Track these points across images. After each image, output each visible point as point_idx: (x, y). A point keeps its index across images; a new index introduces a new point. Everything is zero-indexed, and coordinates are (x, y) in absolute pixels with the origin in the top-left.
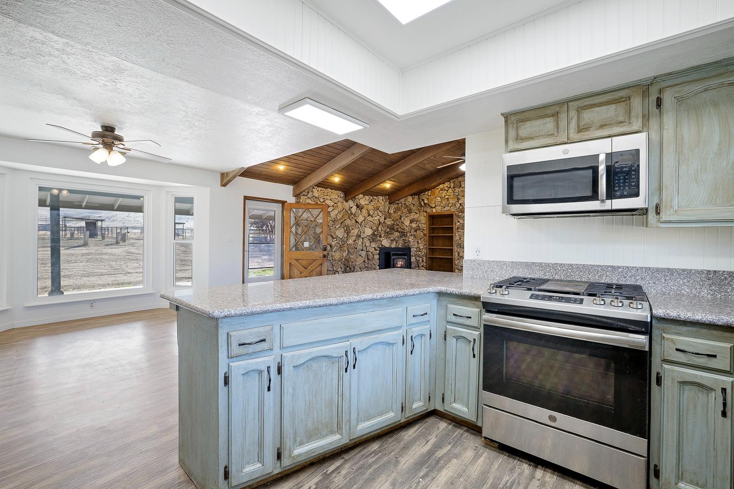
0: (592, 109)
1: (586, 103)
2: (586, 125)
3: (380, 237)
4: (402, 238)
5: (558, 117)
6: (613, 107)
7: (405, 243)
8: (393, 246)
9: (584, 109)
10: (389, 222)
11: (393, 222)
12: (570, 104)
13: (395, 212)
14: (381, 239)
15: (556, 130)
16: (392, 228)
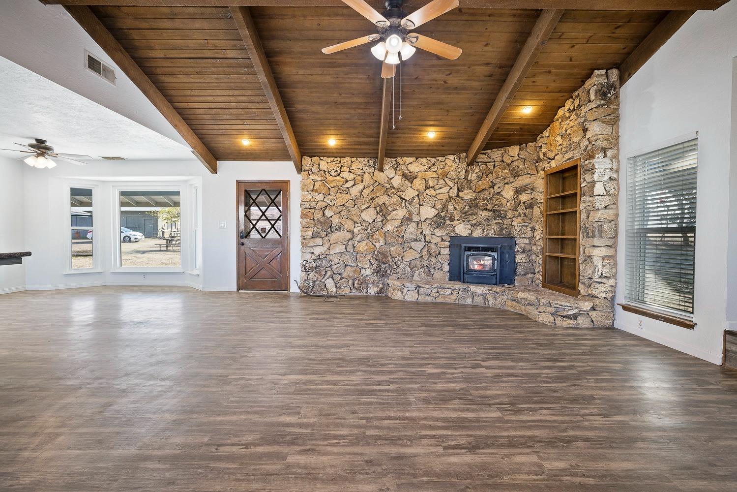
3: (452, 219)
4: (497, 221)
7: (502, 230)
8: (477, 233)
10: (467, 195)
11: (474, 195)
13: (480, 178)
14: (455, 223)
16: (474, 205)
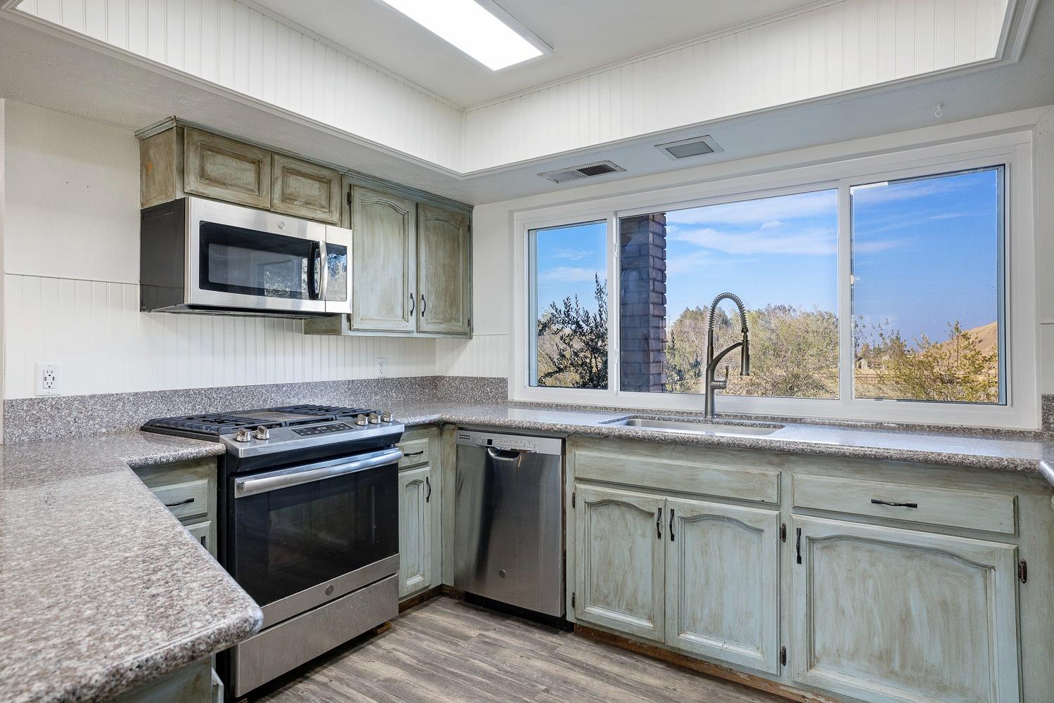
0: (298, 177)
1: (293, 166)
2: (291, 194)
5: (259, 168)
6: (317, 185)
9: (290, 173)
12: (276, 157)
15: (257, 186)
